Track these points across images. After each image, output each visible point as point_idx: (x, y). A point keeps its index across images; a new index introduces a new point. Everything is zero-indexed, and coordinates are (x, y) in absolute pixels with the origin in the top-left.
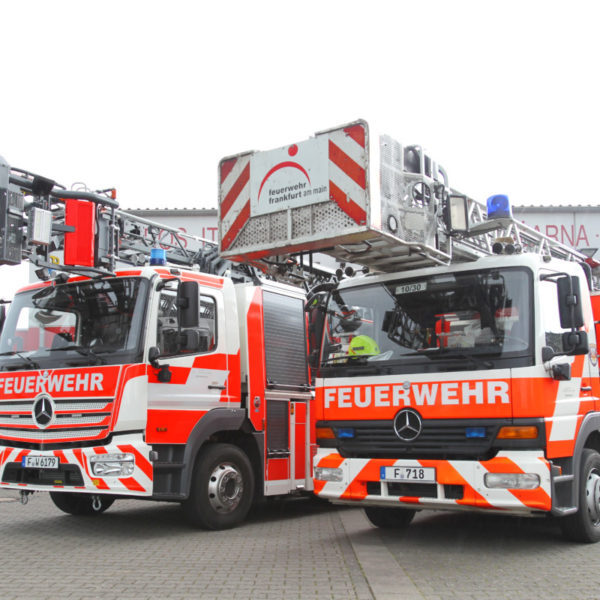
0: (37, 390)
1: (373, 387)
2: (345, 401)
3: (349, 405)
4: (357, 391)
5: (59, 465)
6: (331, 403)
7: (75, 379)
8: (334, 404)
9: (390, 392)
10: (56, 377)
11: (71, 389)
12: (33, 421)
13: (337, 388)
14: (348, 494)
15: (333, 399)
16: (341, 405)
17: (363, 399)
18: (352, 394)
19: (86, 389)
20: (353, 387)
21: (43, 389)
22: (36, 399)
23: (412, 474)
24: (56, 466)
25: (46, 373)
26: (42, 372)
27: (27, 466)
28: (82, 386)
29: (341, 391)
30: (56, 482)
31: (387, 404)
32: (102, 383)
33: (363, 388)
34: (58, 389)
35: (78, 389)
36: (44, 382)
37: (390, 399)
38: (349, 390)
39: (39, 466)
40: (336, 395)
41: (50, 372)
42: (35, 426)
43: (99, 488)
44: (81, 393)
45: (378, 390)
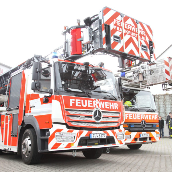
0: (94, 107)
1: (137, 114)
2: (131, 117)
3: (132, 118)
4: (134, 115)
5: (107, 137)
6: (127, 118)
7: (109, 104)
8: (128, 118)
9: (140, 116)
10: (101, 102)
11: (108, 108)
12: (93, 119)
13: (129, 114)
14: (132, 142)
15: (128, 117)
16: (130, 118)
17: (135, 117)
18: (132, 116)
19: (113, 108)
20: (133, 114)
21: (97, 106)
22: (94, 110)
23: (145, 135)
24: (106, 137)
25: (97, 100)
26: (95, 100)
27: (92, 138)
28: (112, 107)
29: (130, 115)
30: (95, 144)
31: (140, 119)
32: (118, 107)
33: (135, 114)
34: (103, 107)
35: (111, 108)
36: (97, 104)
37: (140, 118)
38: (132, 115)
39: (99, 138)
40: (129, 116)
41: (98, 100)
42: (94, 121)
43: (120, 144)
44: (112, 109)
45: (138, 115)
